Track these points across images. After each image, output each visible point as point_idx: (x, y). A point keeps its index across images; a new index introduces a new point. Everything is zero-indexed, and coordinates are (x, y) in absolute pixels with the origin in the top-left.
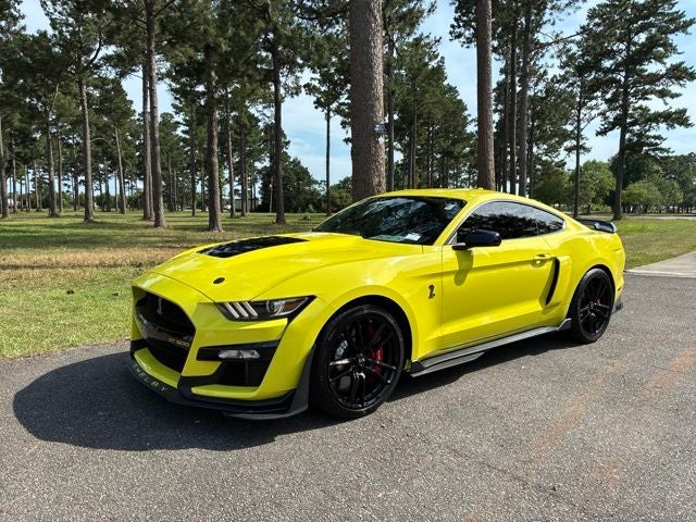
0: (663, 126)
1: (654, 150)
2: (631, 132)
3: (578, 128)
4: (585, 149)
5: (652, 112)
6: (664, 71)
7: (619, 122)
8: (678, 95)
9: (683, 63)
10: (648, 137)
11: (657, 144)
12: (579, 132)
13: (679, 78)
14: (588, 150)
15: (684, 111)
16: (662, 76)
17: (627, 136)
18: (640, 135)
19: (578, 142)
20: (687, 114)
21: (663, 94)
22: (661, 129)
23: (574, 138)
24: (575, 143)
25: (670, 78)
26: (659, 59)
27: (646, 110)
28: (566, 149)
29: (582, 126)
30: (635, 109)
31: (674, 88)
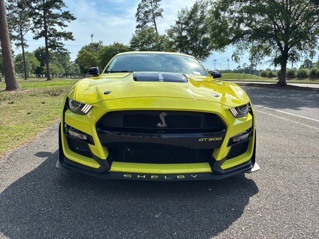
0: (63, 39)
1: (61, 49)
2: (49, 39)
3: (21, 34)
4: (26, 45)
5: (58, 32)
6: (61, 14)
7: (43, 34)
8: (67, 26)
9: (69, 12)
10: (57, 43)
11: (61, 47)
12: (22, 37)
13: (67, 18)
14: (27, 46)
15: (71, 33)
16: (60, 16)
17: (48, 41)
18: (54, 41)
19: (22, 42)
20: (73, 35)
21: (60, 24)
22: (62, 40)
23: (20, 40)
24: (20, 42)
25: (63, 17)
26: (58, 7)
27: (55, 30)
28: (16, 45)
29: (23, 34)
30: (50, 29)
31: (66, 23)
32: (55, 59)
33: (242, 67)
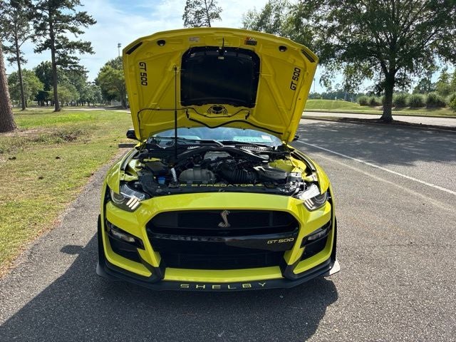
0: (77, 51)
1: (74, 66)
2: (57, 52)
3: (16, 44)
4: (23, 60)
5: (70, 41)
6: (74, 15)
7: (48, 44)
8: (83, 33)
9: (86, 12)
10: (69, 58)
11: (75, 63)
12: (17, 48)
13: (84, 22)
14: (25, 62)
15: (89, 44)
16: (74, 19)
17: (56, 55)
18: (64, 55)
19: (18, 55)
20: (91, 46)
21: (73, 30)
22: (77, 53)
23: (14, 52)
24: (16, 56)
25: (78, 21)
26: (70, 6)
27: (65, 39)
28: (9, 60)
29: (19, 44)
30: (58, 38)
31: (81, 28)
32: (66, 79)
33: (334, 90)
